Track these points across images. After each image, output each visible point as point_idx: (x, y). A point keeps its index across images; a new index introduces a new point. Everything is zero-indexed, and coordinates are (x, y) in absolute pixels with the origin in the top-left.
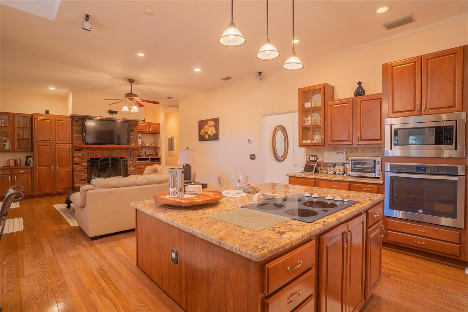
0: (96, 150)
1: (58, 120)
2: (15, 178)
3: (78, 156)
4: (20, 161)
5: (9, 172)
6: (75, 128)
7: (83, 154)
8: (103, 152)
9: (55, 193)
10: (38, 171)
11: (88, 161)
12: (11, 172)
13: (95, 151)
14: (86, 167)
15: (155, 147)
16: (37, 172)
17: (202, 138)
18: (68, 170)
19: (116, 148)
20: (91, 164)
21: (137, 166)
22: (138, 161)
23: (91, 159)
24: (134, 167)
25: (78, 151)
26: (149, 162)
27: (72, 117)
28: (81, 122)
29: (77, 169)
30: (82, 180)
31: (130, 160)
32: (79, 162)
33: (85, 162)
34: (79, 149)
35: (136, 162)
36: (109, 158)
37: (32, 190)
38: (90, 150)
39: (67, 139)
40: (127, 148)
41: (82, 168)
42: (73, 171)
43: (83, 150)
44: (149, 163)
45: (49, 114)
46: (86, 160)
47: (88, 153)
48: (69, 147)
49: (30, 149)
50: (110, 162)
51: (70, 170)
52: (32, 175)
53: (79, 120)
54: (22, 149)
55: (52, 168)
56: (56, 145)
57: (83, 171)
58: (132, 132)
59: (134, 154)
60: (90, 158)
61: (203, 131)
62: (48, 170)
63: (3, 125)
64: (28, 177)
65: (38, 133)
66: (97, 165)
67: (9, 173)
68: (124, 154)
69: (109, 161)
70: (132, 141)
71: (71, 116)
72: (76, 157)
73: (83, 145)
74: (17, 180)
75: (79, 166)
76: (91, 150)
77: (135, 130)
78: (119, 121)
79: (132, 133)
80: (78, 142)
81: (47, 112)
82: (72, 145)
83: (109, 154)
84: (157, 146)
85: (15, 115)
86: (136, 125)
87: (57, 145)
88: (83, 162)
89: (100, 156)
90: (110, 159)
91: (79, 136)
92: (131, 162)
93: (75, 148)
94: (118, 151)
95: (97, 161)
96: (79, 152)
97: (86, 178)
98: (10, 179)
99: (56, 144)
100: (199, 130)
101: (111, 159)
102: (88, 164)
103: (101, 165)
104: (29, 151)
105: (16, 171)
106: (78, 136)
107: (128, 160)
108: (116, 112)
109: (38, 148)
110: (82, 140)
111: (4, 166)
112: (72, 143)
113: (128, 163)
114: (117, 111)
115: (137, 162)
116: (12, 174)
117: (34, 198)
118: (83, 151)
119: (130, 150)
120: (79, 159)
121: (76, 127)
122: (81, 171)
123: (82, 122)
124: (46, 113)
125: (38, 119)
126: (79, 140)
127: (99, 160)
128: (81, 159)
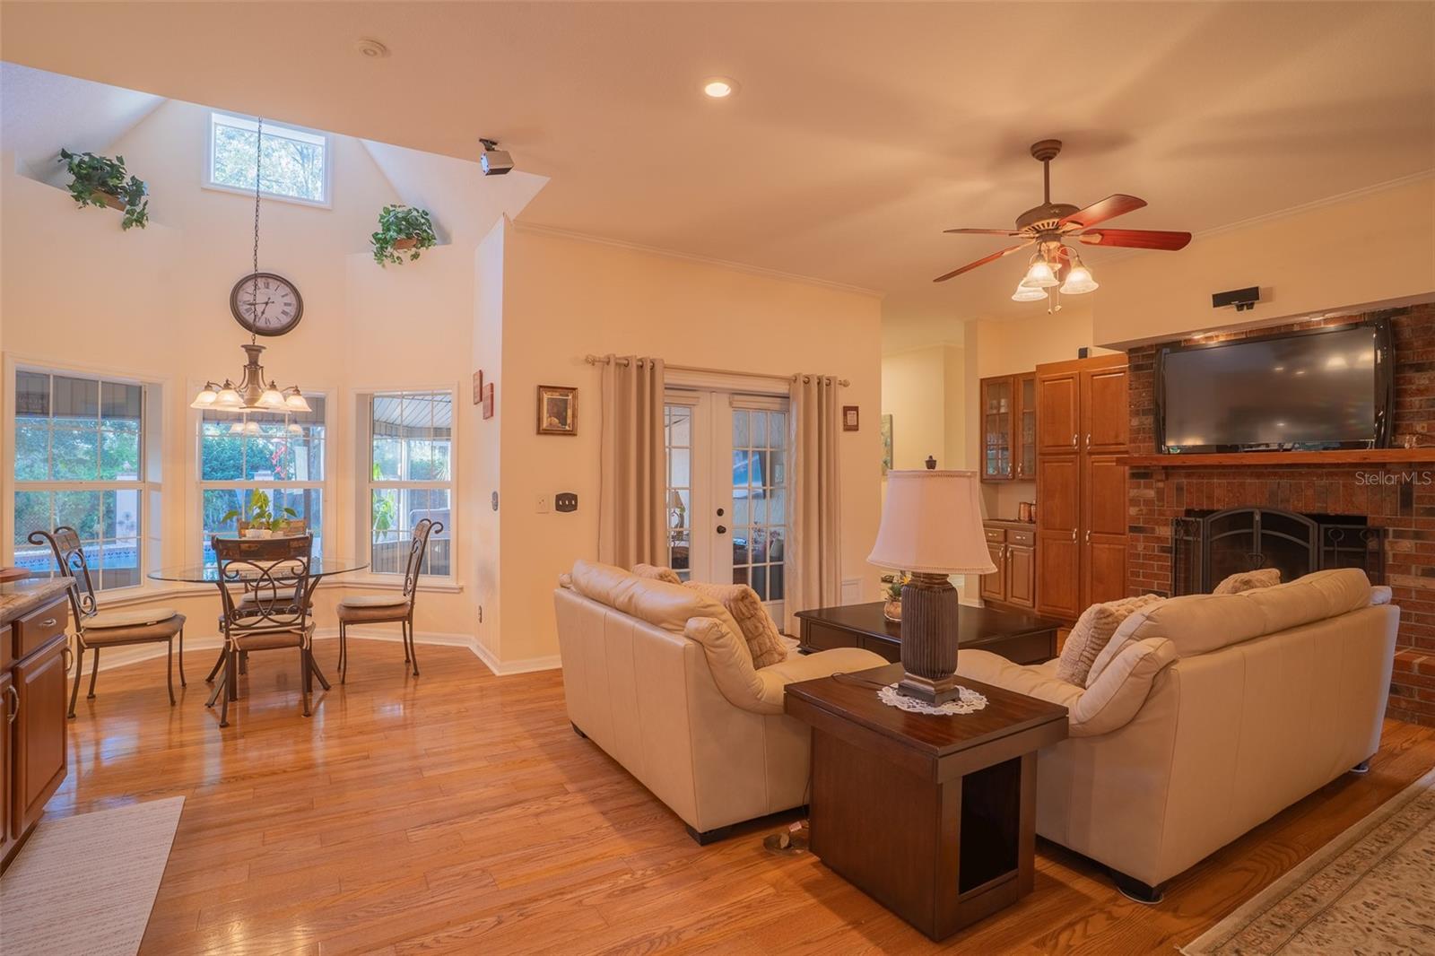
2: (1009, 555)
3: (1141, 499)
6: (1132, 395)
7: (1160, 492)
10: (1044, 541)
11: (1177, 522)
13: (1205, 481)
14: (1170, 545)
18: (1119, 550)
20: (1185, 533)
23: (1189, 513)
25: (1141, 480)
28: (1152, 368)
29: (1137, 549)
32: (1146, 521)
33: (1167, 525)
34: (1146, 473)
36: (1252, 515)
38: (1186, 477)
40: (1385, 465)
41: (1156, 545)
46: (1170, 518)
47: (1180, 489)
50: (1257, 531)
51: (1124, 549)
52: (1035, 550)
53: (1146, 362)
55: (1075, 535)
57: (1159, 558)
60: (1183, 509)
62: (1065, 542)
68: (1362, 499)
69: (1253, 525)
72: (1136, 502)
73: (1157, 455)
75: (1147, 539)
76: (1188, 476)
80: (1142, 445)
81: (1083, 353)
83: (1273, 495)
85: (1019, 379)
87: (1089, 461)
88: (1157, 524)
90: (1257, 518)
92: (1406, 545)
93: (1137, 467)
96: (1144, 483)
99: (1087, 457)
101: (1262, 518)
102: (1176, 531)
105: (1011, 535)
107: (1391, 529)
108: (1251, 295)
113: (1388, 547)
118: (1160, 481)
120: (1145, 510)
122: (1152, 559)
123: (1154, 365)
124: (1079, 358)
126: (1147, 439)
127: (1208, 517)
128: (1150, 510)
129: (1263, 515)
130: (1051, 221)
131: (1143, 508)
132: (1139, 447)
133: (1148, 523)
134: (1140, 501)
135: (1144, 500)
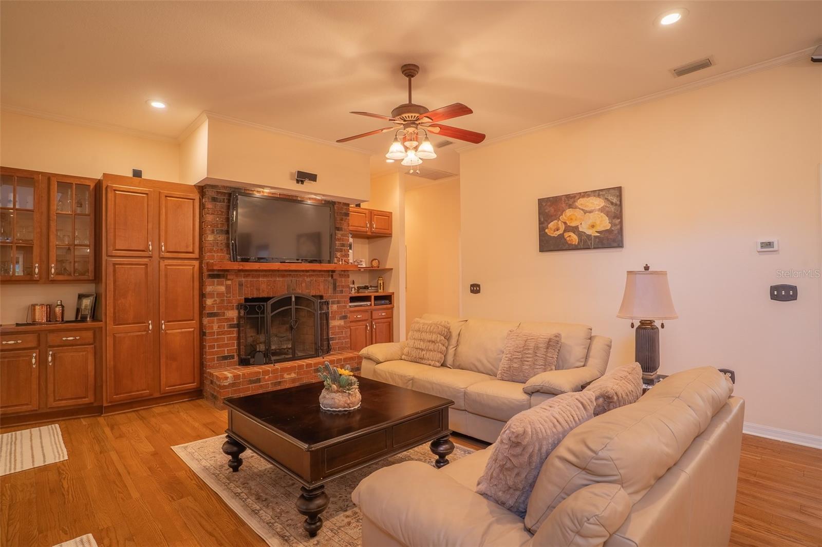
0: (259, 276)
1: (166, 196)
2: (50, 359)
3: (215, 293)
4: (63, 307)
5: (31, 341)
6: (209, 218)
7: (228, 287)
8: (275, 281)
9: (157, 395)
10: (114, 337)
11: (240, 307)
12: (39, 341)
13: (255, 279)
14: (235, 322)
15: (379, 269)
16: (110, 341)
17: (548, 244)
18: (189, 332)
19: (303, 271)
20: (248, 313)
21: (348, 315)
22: (351, 302)
23: (247, 300)
24: (341, 318)
25: (216, 280)
26: (371, 305)
27: (202, 189)
28: (224, 202)
29: (212, 329)
30: (225, 358)
31: (333, 303)
32: (219, 308)
33: (233, 309)
34: (219, 274)
35: (346, 306)
36: (291, 298)
37: (98, 388)
38: (244, 278)
39: (187, 247)
40: (328, 271)
41: (226, 324)
42: (202, 334)
43: (229, 277)
44: (370, 307)
45: (143, 178)
46: (235, 305)
47: (241, 285)
48: (193, 268)
49: (91, 275)
50: (293, 307)
51: (193, 331)
52: (95, 347)
53: (220, 197)
54: (70, 275)
55: (151, 326)
56: (159, 262)
57: (229, 333)
58: (338, 230)
59: (343, 287)
60: (243, 298)
61: (558, 224)
62: (139, 333)
63: (17, 207)
64: (84, 353)
65: (115, 229)
66: (264, 317)
67: (33, 344)
68: (322, 287)
69: (291, 305)
70: (338, 254)
71: (199, 186)
72: (211, 295)
73: (230, 262)
74: (54, 364)
75: (220, 321)
76: (248, 276)
77: (345, 227)
78: (309, 202)
79: (339, 234)
80: (216, 255)
81: (137, 174)
82: (201, 264)
83: (289, 287)
84: (381, 267)
85: (52, 178)
86: (347, 215)
87: (163, 264)
88: (227, 309)
89: (268, 293)
90: (293, 299)
91: (219, 239)
92: (335, 307)
93: (209, 270)
94: (308, 279)
95: (263, 305)
97: (235, 351)
98: (34, 361)
99: (161, 261)
100: (540, 223)
101: (295, 299)
102: (239, 313)
103: (272, 317)
104: (88, 281)
105: (52, 339)
106: (215, 240)
107: (331, 300)
108: (313, 178)
109: (114, 271)
110: (225, 249)
111: (17, 325)
112: (200, 259)
113: (330, 309)
114: (316, 175)
115: (348, 307)
116: (41, 346)
117: (102, 413)
118: (229, 280)
119: (334, 277)
120: (218, 300)
121: (212, 214)
122: (223, 334)
123: (226, 201)
124: (134, 176)
125: (115, 190)
126: (220, 250)
127: (269, 302)
128: (222, 300)
129: (296, 298)
130: (413, 115)
131: (216, 299)
132: (214, 256)
133: (221, 309)
134: (214, 294)
135: (217, 294)
